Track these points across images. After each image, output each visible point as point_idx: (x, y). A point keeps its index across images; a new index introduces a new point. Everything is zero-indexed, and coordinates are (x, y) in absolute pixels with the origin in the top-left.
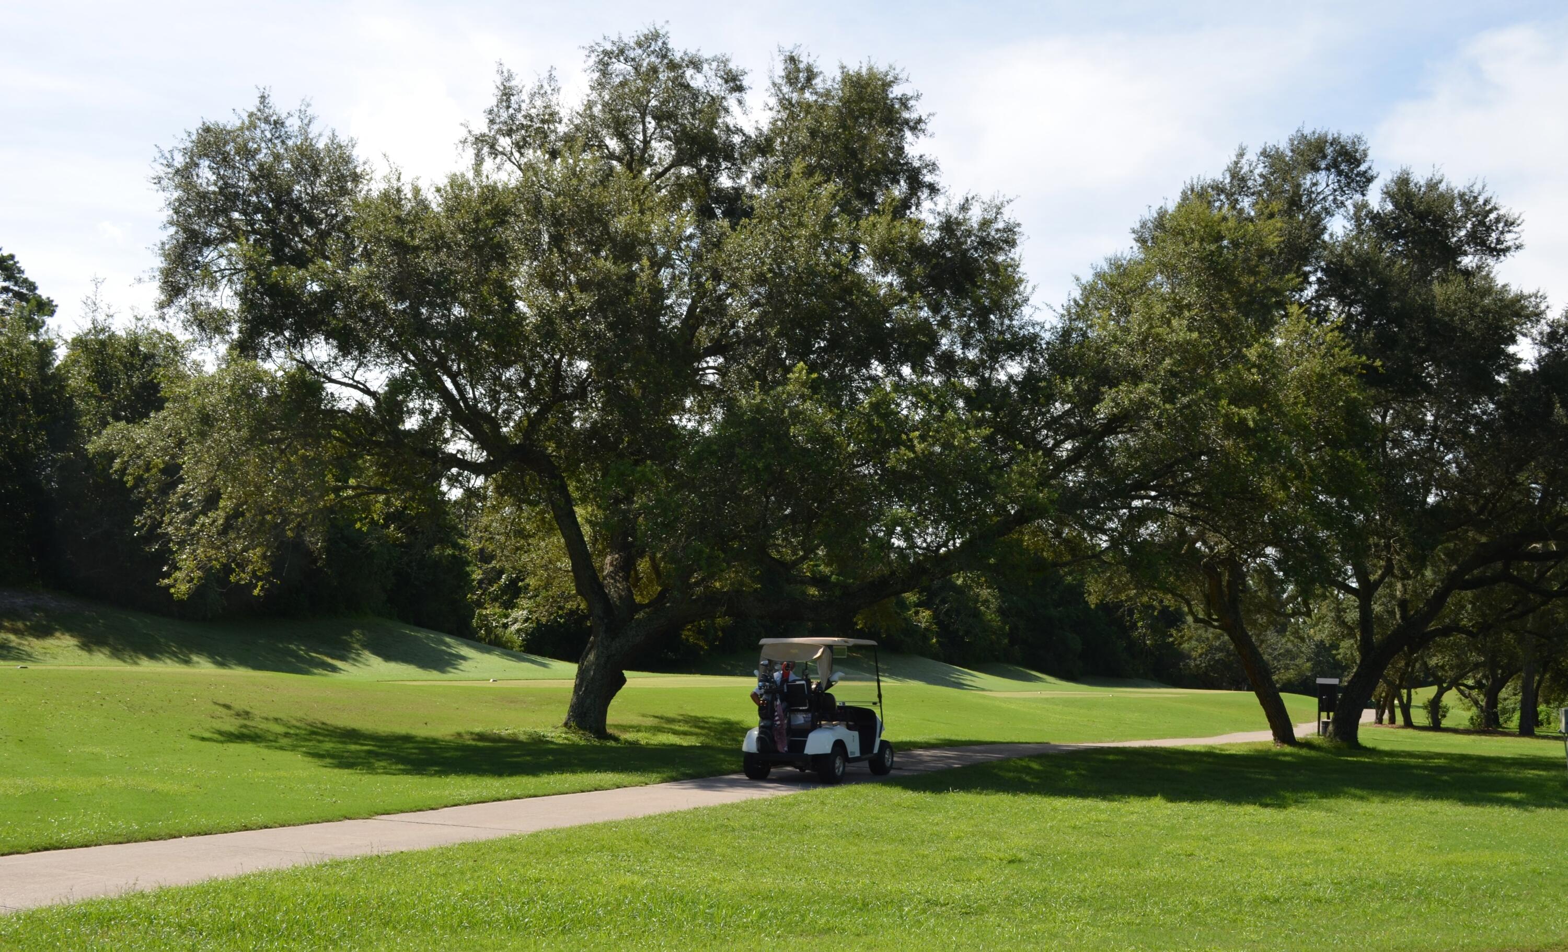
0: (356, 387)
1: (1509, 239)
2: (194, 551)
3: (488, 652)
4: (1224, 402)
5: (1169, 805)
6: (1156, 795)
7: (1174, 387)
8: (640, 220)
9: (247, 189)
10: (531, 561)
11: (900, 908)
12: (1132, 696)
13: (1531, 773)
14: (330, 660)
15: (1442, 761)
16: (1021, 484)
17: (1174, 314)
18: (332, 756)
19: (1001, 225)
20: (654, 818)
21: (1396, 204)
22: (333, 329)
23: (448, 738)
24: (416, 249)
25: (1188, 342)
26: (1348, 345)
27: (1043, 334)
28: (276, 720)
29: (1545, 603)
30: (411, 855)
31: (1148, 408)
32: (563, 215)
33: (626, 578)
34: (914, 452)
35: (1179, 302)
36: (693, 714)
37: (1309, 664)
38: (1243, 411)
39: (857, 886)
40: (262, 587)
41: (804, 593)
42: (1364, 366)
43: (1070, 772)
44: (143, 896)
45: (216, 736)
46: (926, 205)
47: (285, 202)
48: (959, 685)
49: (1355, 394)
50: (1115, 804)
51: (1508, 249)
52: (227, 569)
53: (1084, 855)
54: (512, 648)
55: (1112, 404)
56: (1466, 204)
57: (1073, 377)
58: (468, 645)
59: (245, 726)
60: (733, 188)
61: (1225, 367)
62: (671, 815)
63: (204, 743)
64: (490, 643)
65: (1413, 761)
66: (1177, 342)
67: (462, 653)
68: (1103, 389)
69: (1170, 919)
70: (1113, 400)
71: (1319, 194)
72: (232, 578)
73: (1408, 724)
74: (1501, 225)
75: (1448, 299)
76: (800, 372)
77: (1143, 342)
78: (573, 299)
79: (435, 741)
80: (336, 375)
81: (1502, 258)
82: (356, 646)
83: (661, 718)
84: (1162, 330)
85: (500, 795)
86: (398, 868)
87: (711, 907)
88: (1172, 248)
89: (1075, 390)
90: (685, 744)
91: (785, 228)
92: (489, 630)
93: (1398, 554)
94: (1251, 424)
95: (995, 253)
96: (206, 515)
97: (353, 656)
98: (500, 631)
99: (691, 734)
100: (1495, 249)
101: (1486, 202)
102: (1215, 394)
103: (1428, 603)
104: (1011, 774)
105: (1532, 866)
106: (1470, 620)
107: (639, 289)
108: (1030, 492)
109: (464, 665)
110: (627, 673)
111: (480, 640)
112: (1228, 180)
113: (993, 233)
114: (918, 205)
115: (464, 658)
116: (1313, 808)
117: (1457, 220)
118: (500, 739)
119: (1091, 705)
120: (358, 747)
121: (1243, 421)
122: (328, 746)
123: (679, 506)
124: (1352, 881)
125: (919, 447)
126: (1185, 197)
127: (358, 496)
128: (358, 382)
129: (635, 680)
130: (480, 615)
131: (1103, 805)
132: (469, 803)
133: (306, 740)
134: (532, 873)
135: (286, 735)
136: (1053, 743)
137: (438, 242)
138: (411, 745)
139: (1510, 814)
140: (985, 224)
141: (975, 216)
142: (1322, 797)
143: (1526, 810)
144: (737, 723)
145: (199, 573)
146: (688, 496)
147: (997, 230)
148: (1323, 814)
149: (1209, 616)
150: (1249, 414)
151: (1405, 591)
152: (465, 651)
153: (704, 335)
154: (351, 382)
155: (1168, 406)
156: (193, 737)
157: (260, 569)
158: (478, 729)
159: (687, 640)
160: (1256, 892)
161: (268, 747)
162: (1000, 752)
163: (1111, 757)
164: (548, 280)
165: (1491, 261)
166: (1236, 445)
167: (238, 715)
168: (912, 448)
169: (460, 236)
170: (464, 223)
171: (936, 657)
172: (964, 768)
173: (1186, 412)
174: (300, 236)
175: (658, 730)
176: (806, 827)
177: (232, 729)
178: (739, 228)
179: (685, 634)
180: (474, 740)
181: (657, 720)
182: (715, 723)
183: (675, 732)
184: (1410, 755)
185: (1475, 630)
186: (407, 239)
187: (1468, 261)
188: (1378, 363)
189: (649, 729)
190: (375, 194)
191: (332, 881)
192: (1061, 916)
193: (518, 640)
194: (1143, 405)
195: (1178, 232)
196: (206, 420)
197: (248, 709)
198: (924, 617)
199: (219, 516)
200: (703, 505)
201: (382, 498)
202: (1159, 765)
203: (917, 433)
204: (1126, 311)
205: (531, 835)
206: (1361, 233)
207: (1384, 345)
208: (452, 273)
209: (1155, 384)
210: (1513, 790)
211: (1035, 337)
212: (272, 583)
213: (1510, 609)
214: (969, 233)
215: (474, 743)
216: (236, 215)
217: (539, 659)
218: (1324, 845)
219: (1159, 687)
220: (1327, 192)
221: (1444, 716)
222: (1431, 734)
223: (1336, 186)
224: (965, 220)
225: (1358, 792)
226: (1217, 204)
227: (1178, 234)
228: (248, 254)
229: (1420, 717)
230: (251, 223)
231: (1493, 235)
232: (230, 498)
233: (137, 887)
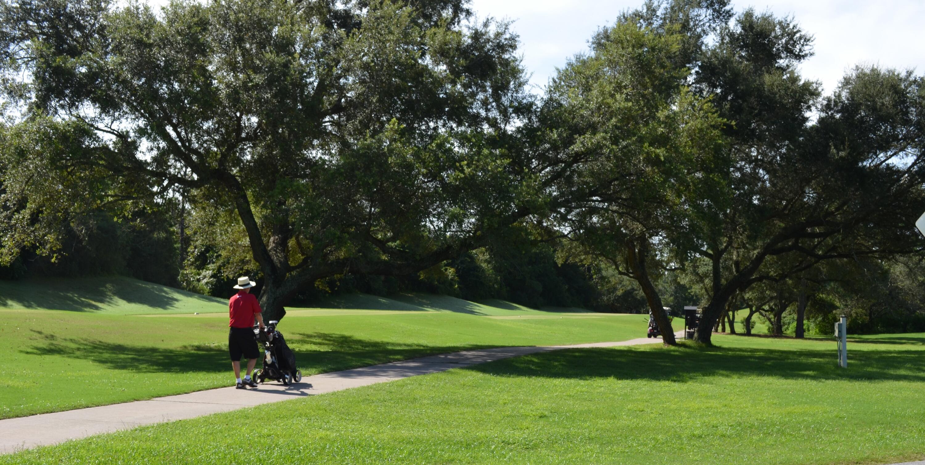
0: (113, 133)
1: (807, 49)
2: (13, 235)
3: (191, 296)
4: (646, 145)
5: (620, 382)
6: (610, 376)
7: (617, 135)
8: (291, 29)
9: (38, 6)
10: (223, 240)
11: (489, 446)
12: (574, 317)
13: (815, 360)
14: (94, 303)
15: (761, 353)
16: (528, 193)
17: (617, 91)
18: (111, 362)
19: (507, 36)
20: (324, 396)
21: (743, 28)
22: (99, 97)
23: (178, 349)
24: (150, 46)
25: (626, 108)
26: (716, 112)
27: (537, 102)
28: (71, 340)
29: (816, 262)
30: (186, 422)
31: (601, 148)
32: (242, 25)
33: (283, 251)
34: (464, 174)
35: (620, 83)
36: (322, 332)
37: (672, 298)
38: (658, 151)
39: (459, 434)
40: (56, 257)
41: (379, 258)
42: (725, 124)
43: (556, 363)
44: (29, 453)
45: (35, 351)
46: (464, 22)
47: (62, 15)
48: (472, 312)
49: (720, 142)
50: (587, 382)
51: (806, 55)
52: (34, 247)
53: (581, 413)
54: (203, 294)
55: (581, 145)
56: (783, 28)
57: (557, 129)
58: (178, 292)
59: (52, 344)
60: (345, 10)
61: (646, 124)
62: (334, 394)
63: (29, 356)
64: (190, 290)
65: (746, 354)
66: (619, 108)
67: (175, 297)
68: (576, 136)
69: (644, 449)
70: (582, 143)
71: (700, 21)
72: (38, 252)
73: (733, 332)
74: (802, 41)
75: (773, 84)
76: (394, 124)
77: (599, 108)
78: (249, 78)
79: (171, 351)
80: (101, 125)
81: (802, 60)
82: (109, 293)
83: (304, 335)
84: (610, 101)
85: (225, 384)
86: (182, 430)
87: (378, 449)
88: (615, 50)
89: (558, 137)
90: (322, 350)
91: (381, 35)
92: (189, 283)
93: (741, 235)
94: (662, 159)
95: (503, 53)
96: (19, 213)
97: (108, 300)
98: (195, 283)
99: (324, 344)
100: (799, 55)
101: (794, 27)
102: (641, 140)
103: (752, 262)
104: (522, 365)
105: (835, 413)
106: (775, 273)
107: (292, 72)
108: (533, 198)
109: (177, 304)
110: (286, 309)
111: (183, 289)
112: (645, 11)
113: (503, 41)
114: (459, 22)
115: (177, 300)
116: (701, 382)
117: (776, 37)
118: (210, 349)
119: (551, 323)
120: (126, 356)
121: (657, 156)
122: (106, 355)
123: (321, 207)
124: (740, 424)
125: (467, 170)
126: (619, 19)
127: (116, 201)
128: (114, 130)
129: (291, 312)
130: (183, 274)
131: (582, 382)
132: (207, 389)
133: (92, 352)
134: (265, 431)
135: (78, 349)
136: (538, 346)
137: (165, 42)
138: (158, 354)
139: (812, 384)
140: (498, 35)
141: (492, 30)
142: (704, 376)
143: (820, 381)
144: (350, 337)
145: (16, 250)
146: (326, 200)
147: (506, 39)
148: (708, 386)
149: (628, 270)
150: (661, 152)
151: (738, 256)
152: (176, 296)
153: (327, 101)
154: (109, 130)
155: (614, 147)
156: (21, 352)
157: (55, 246)
158: (196, 343)
159: (318, 287)
160: (688, 431)
161: (69, 357)
162: (511, 352)
163: (577, 354)
164: (233, 67)
165: (795, 62)
166: (653, 171)
167: (47, 337)
168: (462, 171)
169: (179, 38)
170: (182, 30)
171: (457, 296)
172: (494, 362)
173: (625, 150)
174: (72, 37)
175: (303, 342)
176: (415, 399)
177: (45, 346)
178: (351, 35)
179: (317, 283)
180: (195, 350)
181: (301, 336)
182: (336, 337)
183: (315, 343)
184: (740, 350)
185: (778, 278)
186: (145, 39)
187: (782, 62)
188: (733, 123)
189: (298, 342)
190: (121, 9)
191: (144, 439)
192: (583, 449)
193: (207, 289)
194: (599, 146)
195: (619, 41)
196: (22, 154)
197: (52, 334)
198: (451, 271)
199: (26, 213)
200: (335, 205)
201: (130, 202)
202: (606, 358)
203: (465, 162)
204: (587, 89)
205: (255, 408)
206: (723, 43)
207: (736, 111)
208: (174, 61)
209: (606, 133)
210: (810, 370)
211: (531, 104)
212: (62, 255)
213: (797, 266)
214: (488, 40)
215: (196, 352)
216: (31, 23)
217: (222, 300)
218: (714, 403)
219: (587, 312)
220: (705, 20)
221: (753, 327)
222: (746, 338)
223: (711, 17)
224: (486, 32)
225: (724, 372)
226: (639, 25)
227: (619, 42)
228: (39, 48)
229: (739, 328)
230: (40, 28)
231: (797, 46)
232: (34, 202)
233: (25, 447)
